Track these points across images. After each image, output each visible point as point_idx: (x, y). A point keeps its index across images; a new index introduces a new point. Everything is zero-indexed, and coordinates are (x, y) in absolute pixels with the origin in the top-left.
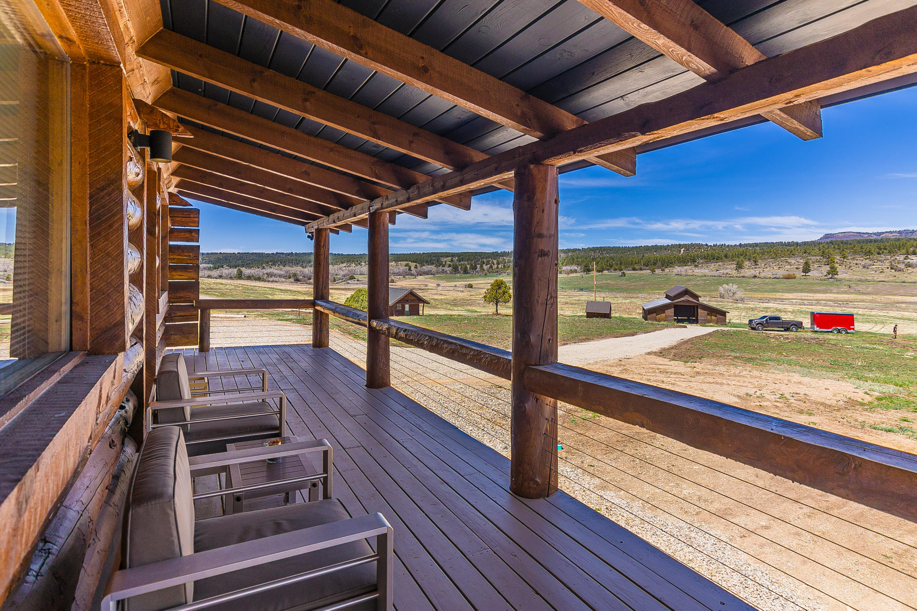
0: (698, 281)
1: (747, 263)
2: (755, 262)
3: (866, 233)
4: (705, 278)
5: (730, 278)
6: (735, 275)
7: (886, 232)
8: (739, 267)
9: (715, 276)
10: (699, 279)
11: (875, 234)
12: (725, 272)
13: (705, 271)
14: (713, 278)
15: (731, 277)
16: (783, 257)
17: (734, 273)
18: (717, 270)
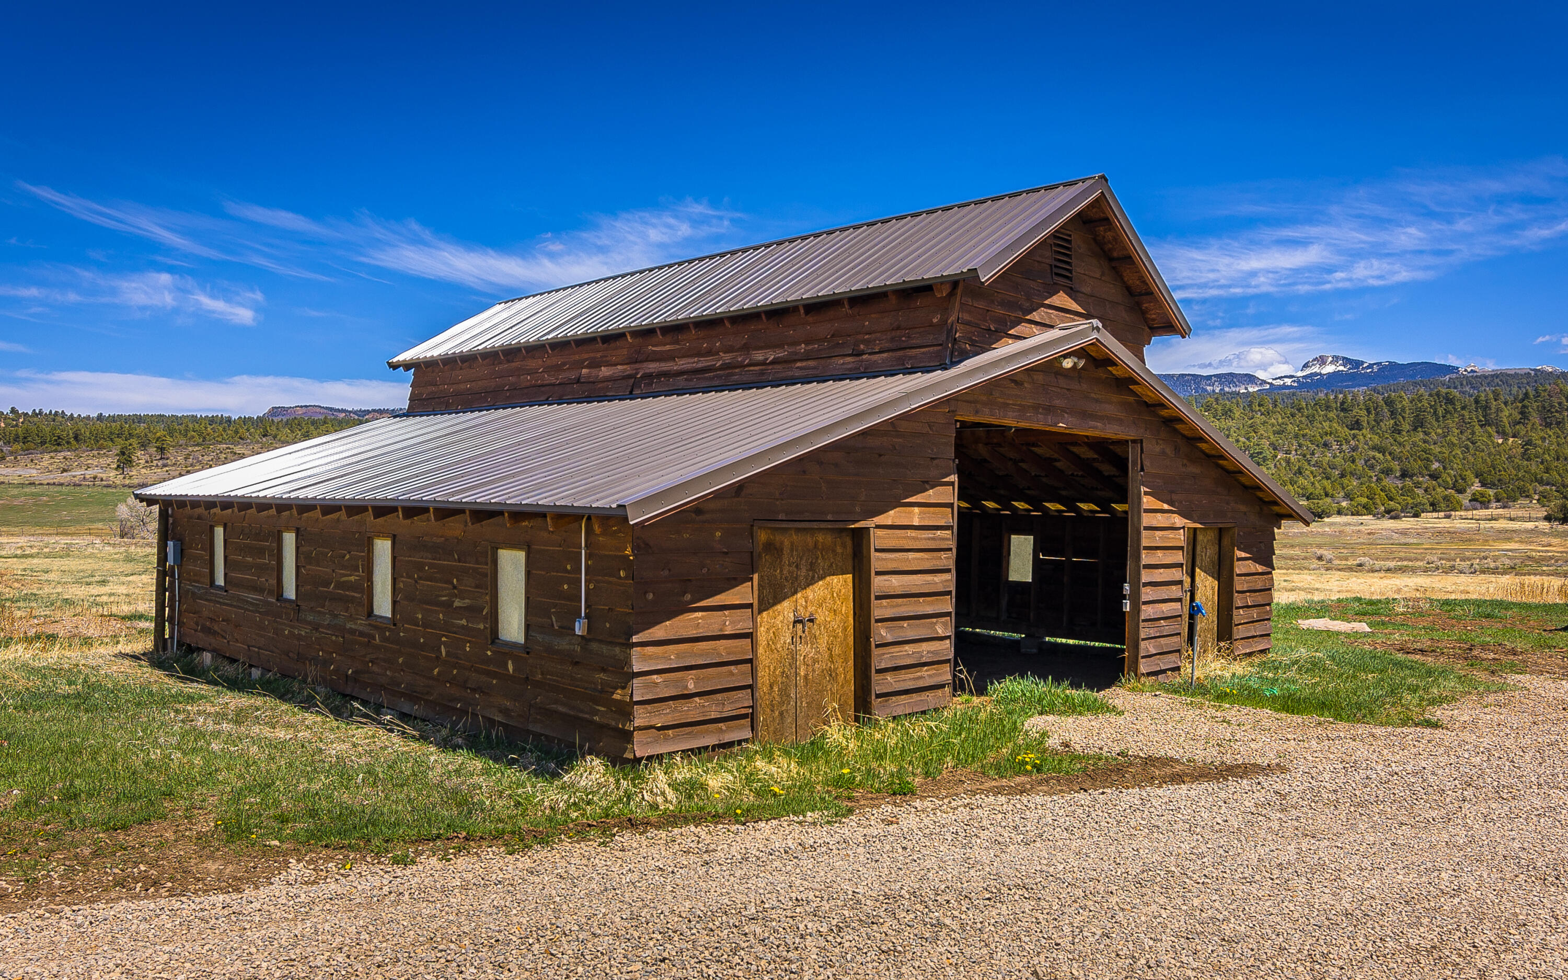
0: (15, 497)
1: (140, 456)
2: (161, 450)
3: (343, 411)
4: (33, 489)
5: (105, 490)
6: (118, 482)
7: (374, 411)
8: (125, 461)
9: (62, 484)
10: (15, 492)
11: (355, 412)
12: (90, 473)
13: (32, 473)
14: (59, 488)
15: (108, 486)
16: (220, 443)
17: (112, 475)
18: (64, 471)
